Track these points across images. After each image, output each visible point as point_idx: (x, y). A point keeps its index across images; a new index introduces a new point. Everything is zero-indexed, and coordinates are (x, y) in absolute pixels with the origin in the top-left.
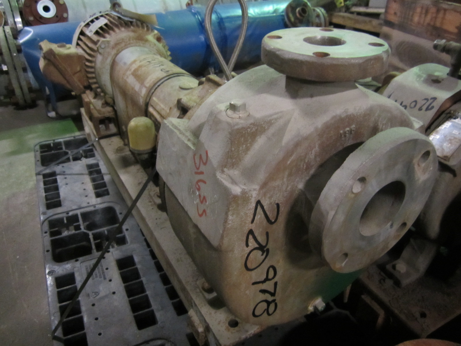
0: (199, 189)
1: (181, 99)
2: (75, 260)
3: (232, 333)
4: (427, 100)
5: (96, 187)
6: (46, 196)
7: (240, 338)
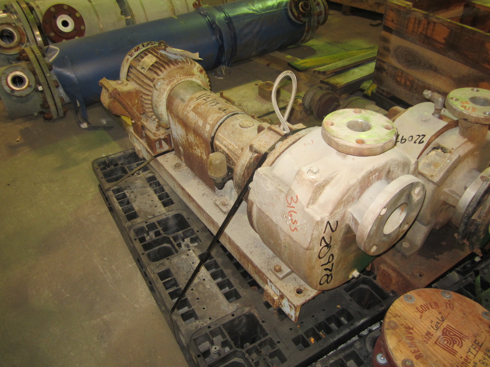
0: (291, 216)
1: (253, 145)
2: (166, 258)
3: (300, 297)
4: (419, 136)
5: (160, 198)
6: (122, 209)
7: (306, 300)
